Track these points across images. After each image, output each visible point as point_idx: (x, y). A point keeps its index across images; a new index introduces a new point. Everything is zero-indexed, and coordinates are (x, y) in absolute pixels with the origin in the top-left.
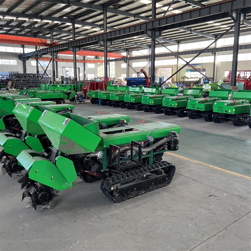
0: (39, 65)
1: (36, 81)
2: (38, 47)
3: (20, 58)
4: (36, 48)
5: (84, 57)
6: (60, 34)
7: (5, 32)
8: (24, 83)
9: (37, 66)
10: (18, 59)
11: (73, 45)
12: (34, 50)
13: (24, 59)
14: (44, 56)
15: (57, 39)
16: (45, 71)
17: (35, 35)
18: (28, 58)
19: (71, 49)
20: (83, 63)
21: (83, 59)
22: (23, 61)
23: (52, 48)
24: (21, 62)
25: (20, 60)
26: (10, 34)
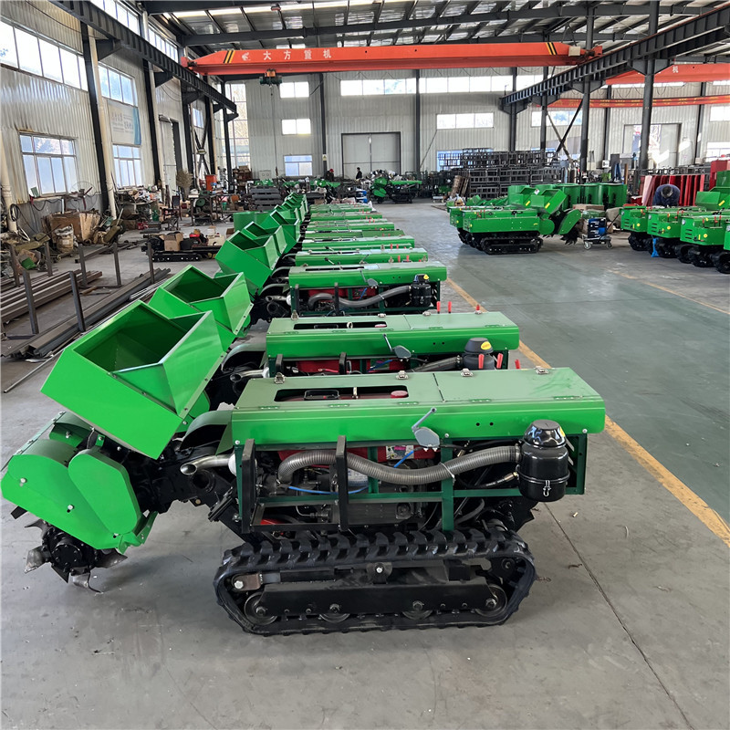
0: (548, 123)
1: (524, 173)
2: (551, 68)
3: (502, 108)
4: (546, 73)
5: (703, 86)
6: (620, 19)
7: (463, 35)
8: (491, 179)
9: (544, 127)
10: (495, 108)
11: (644, 53)
12: (539, 79)
13: (513, 108)
14: (563, 95)
15: (613, 36)
16: (562, 141)
17: (546, 33)
18: (524, 104)
19: (638, 65)
20: (696, 107)
21: (698, 93)
22: (511, 115)
23: (585, 68)
24: (504, 117)
25: (501, 113)
26: (478, 40)
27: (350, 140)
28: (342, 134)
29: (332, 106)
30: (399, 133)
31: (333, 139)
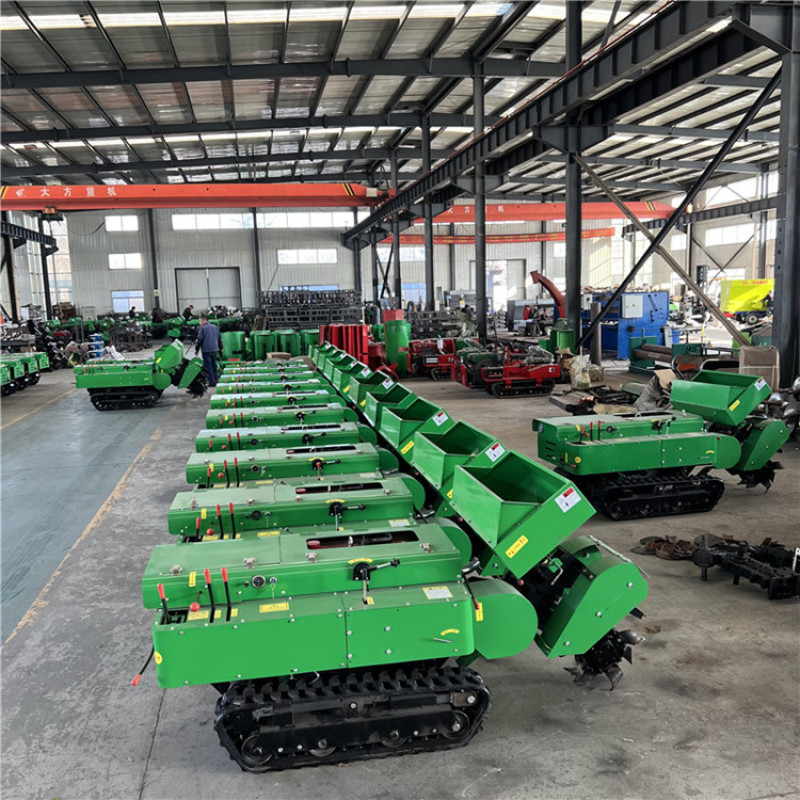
3: (345, 244)
5: (543, 224)
9: (374, 265)
13: (356, 244)
16: (385, 279)
20: (539, 243)
21: (539, 231)
22: (354, 250)
24: (348, 253)
25: (345, 249)
27: (185, 276)
28: (176, 269)
29: (163, 240)
30: (237, 269)
31: (166, 274)
